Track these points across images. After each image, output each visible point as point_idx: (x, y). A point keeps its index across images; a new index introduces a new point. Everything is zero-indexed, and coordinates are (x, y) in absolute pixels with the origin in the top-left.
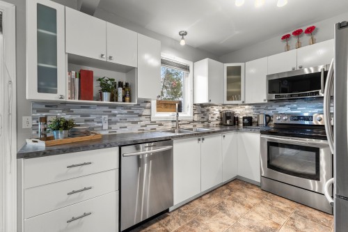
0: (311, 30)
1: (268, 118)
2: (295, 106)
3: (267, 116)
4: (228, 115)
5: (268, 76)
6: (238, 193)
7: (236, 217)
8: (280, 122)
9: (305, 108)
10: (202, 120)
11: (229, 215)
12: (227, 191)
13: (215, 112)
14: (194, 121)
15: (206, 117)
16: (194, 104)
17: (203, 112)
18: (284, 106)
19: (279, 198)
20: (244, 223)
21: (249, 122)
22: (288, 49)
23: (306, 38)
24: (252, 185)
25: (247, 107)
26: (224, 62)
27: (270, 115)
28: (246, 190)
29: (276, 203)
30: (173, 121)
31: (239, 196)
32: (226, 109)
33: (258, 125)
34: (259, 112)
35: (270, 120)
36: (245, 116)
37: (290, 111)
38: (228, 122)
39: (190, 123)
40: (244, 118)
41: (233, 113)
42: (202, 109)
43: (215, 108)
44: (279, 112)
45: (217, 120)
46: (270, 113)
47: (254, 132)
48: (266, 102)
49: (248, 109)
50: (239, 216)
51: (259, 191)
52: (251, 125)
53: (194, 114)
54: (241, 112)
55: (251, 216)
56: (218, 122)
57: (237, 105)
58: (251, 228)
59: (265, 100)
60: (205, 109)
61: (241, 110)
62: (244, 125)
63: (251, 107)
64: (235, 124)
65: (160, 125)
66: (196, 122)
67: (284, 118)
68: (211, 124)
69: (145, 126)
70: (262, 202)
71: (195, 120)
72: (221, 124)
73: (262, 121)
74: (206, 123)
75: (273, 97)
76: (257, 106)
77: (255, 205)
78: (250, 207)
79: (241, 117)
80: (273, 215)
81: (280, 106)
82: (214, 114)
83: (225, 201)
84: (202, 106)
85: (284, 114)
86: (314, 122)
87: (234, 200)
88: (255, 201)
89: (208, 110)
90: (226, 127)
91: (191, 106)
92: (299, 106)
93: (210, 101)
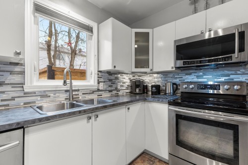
1: (175, 86)
2: (201, 74)
3: (174, 84)
4: (137, 83)
8: (187, 91)
9: (211, 77)
10: (110, 89)
13: (125, 80)
14: (99, 90)
15: (114, 86)
16: (99, 71)
17: (110, 80)
18: (190, 74)
21: (157, 91)
22: (196, 11)
25: (155, 75)
26: (132, 27)
27: (177, 83)
30: (65, 91)
33: (165, 94)
34: (167, 81)
35: (177, 89)
36: (153, 84)
37: (196, 80)
38: (137, 90)
39: (93, 92)
40: (152, 86)
41: (143, 82)
42: (110, 77)
43: (125, 76)
44: (186, 81)
45: (127, 88)
46: (177, 81)
47: (162, 102)
48: (174, 69)
49: (157, 78)
52: (159, 94)
53: (99, 83)
54: (150, 80)
56: (128, 91)
57: (146, 73)
59: (172, 68)
60: (112, 77)
61: (151, 78)
62: (152, 93)
63: (159, 75)
64: (144, 93)
66: (101, 91)
67: (191, 87)
68: (120, 93)
69: (13, 99)
71: (100, 88)
72: (131, 92)
73: (169, 90)
74: (114, 92)
76: (165, 74)
79: (150, 85)
82: (124, 83)
84: (109, 73)
85: (191, 83)
89: (117, 78)
90: (135, 96)
91: (95, 74)
92: (204, 74)
93: (115, 67)
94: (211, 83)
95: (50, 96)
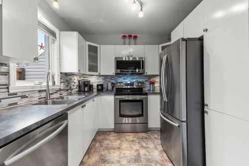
0: (135, 37)
1: (113, 85)
3: (112, 83)
4: (86, 83)
5: (116, 58)
6: (106, 142)
7: (117, 161)
8: (120, 87)
10: (67, 88)
11: (113, 162)
12: (97, 145)
13: (75, 81)
14: (60, 90)
15: (69, 85)
16: (61, 73)
17: (67, 81)
18: (120, 77)
19: (126, 134)
20: (124, 162)
21: (101, 89)
22: (124, 44)
23: (132, 40)
24: (109, 132)
26: (86, 40)
27: (114, 83)
28: (108, 137)
29: (127, 137)
30: (40, 91)
31: (107, 144)
32: (82, 78)
33: (107, 90)
38: (86, 89)
39: (57, 92)
40: (98, 85)
41: (89, 82)
42: (66, 78)
43: (75, 77)
44: (119, 81)
45: (77, 88)
46: (113, 81)
50: (118, 159)
51: (115, 134)
52: (102, 91)
53: (61, 82)
55: (124, 154)
56: (77, 90)
58: (129, 162)
59: (114, 73)
60: (68, 78)
62: (98, 90)
64: (90, 90)
65: (23, 97)
66: (62, 90)
68: (73, 92)
70: (122, 141)
71: (62, 88)
72: (79, 91)
73: (110, 87)
74: (69, 91)
75: (119, 71)
77: (120, 144)
78: (119, 148)
79: (95, 84)
80: (132, 146)
81: (119, 77)
82: (75, 83)
83: (102, 153)
84: (66, 74)
85: (121, 82)
86: (135, 87)
87: (107, 148)
88: (118, 142)
89: (71, 79)
90: (85, 94)
91: (58, 75)
92: (127, 78)
93: (79, 71)
94: (129, 82)
95: (27, 97)
